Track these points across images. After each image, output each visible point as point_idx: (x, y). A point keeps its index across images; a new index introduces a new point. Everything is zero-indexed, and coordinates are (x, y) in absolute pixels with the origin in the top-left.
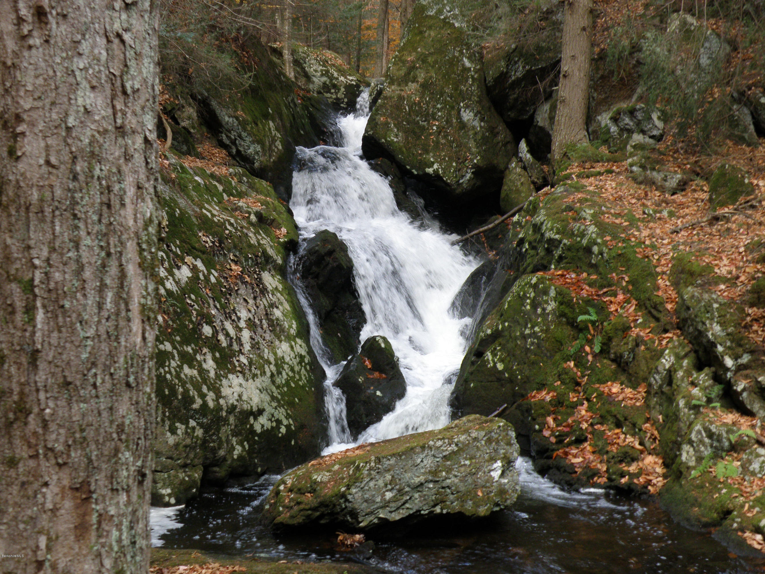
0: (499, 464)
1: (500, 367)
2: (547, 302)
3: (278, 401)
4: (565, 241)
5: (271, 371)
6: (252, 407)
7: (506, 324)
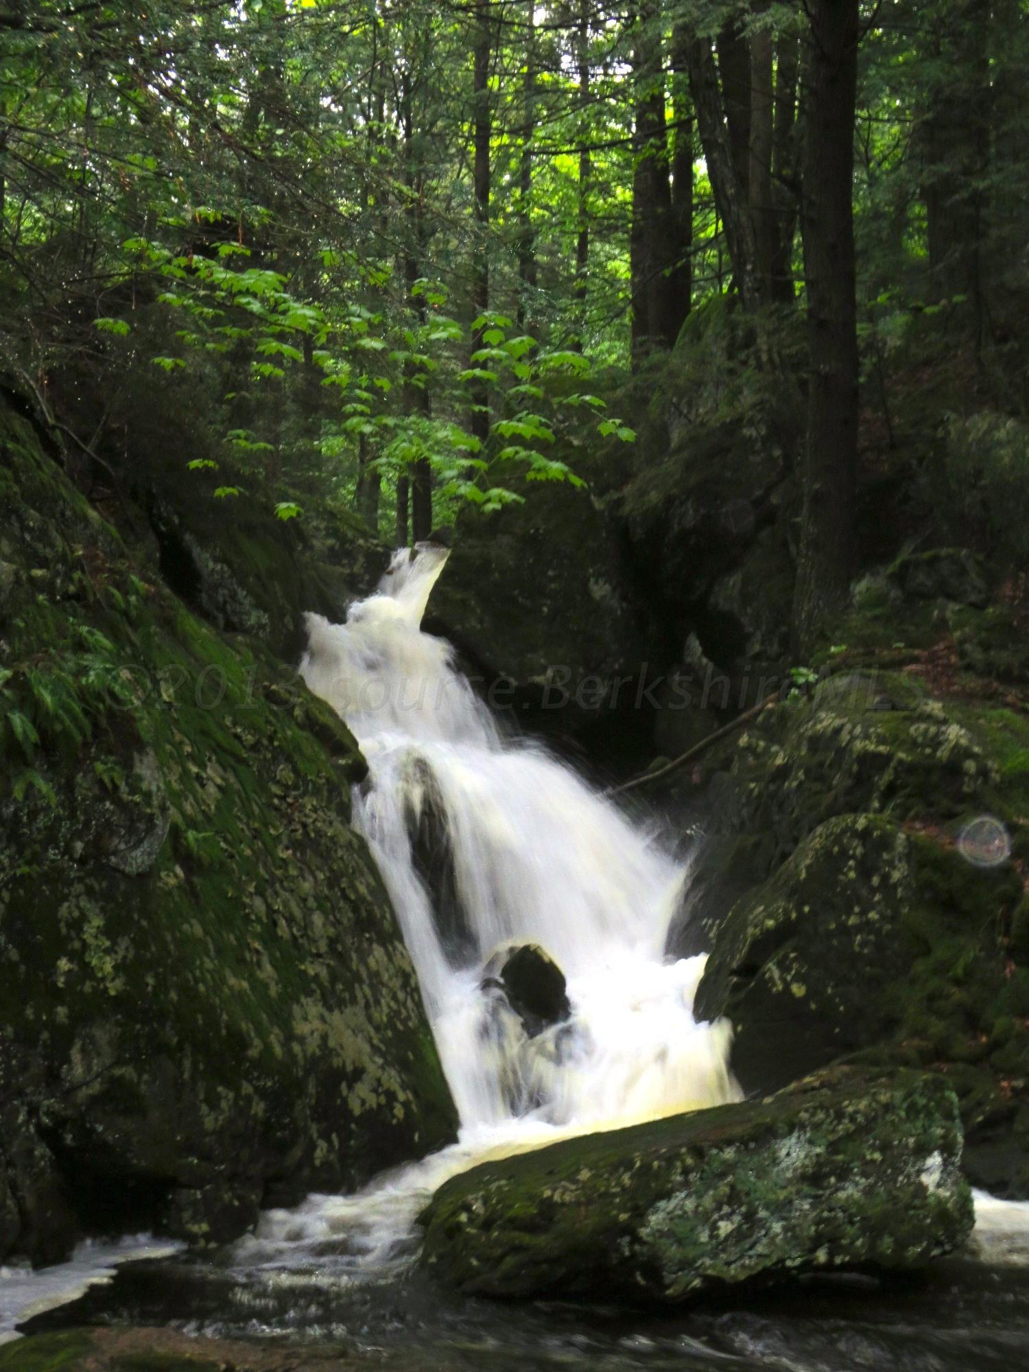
0: (936, 1158)
1: (798, 990)
2: (891, 864)
3: (383, 1055)
4: (901, 755)
5: (365, 996)
6: (344, 1062)
7: (806, 909)
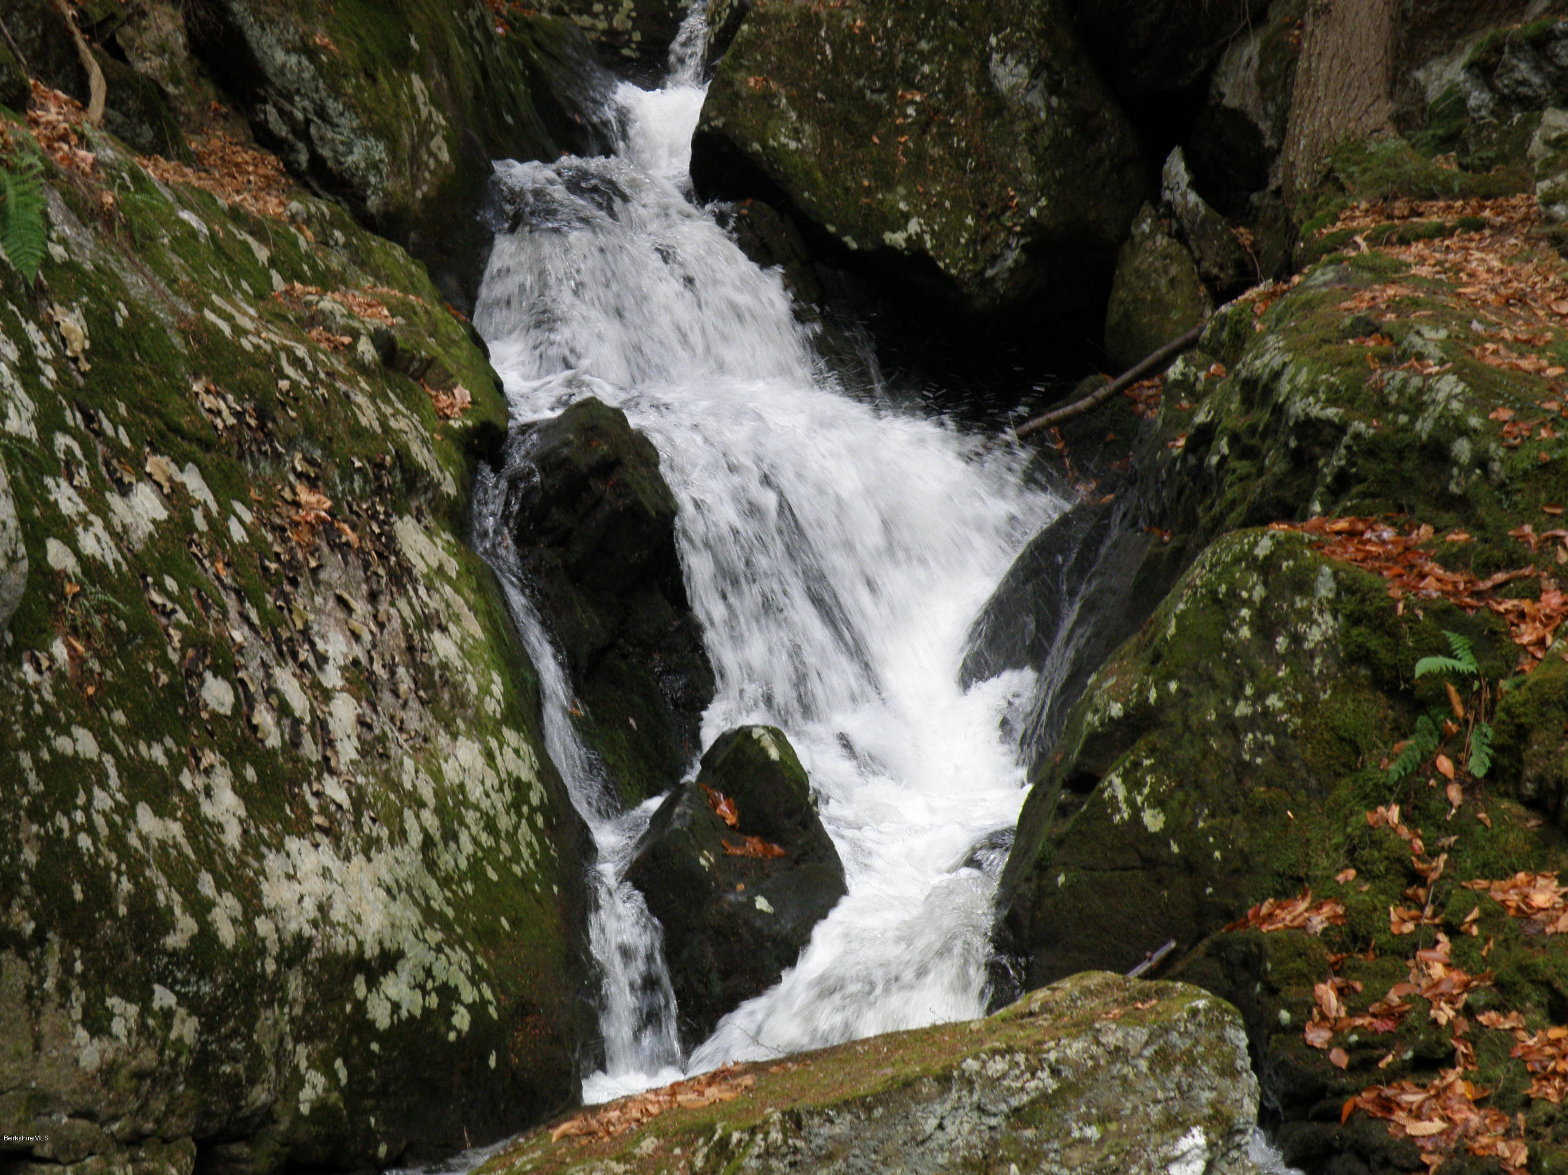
0: (1197, 1138)
1: (1153, 821)
2: (1306, 616)
3: (447, 926)
4: (1359, 426)
5: (424, 830)
6: (360, 944)
7: (1173, 686)
